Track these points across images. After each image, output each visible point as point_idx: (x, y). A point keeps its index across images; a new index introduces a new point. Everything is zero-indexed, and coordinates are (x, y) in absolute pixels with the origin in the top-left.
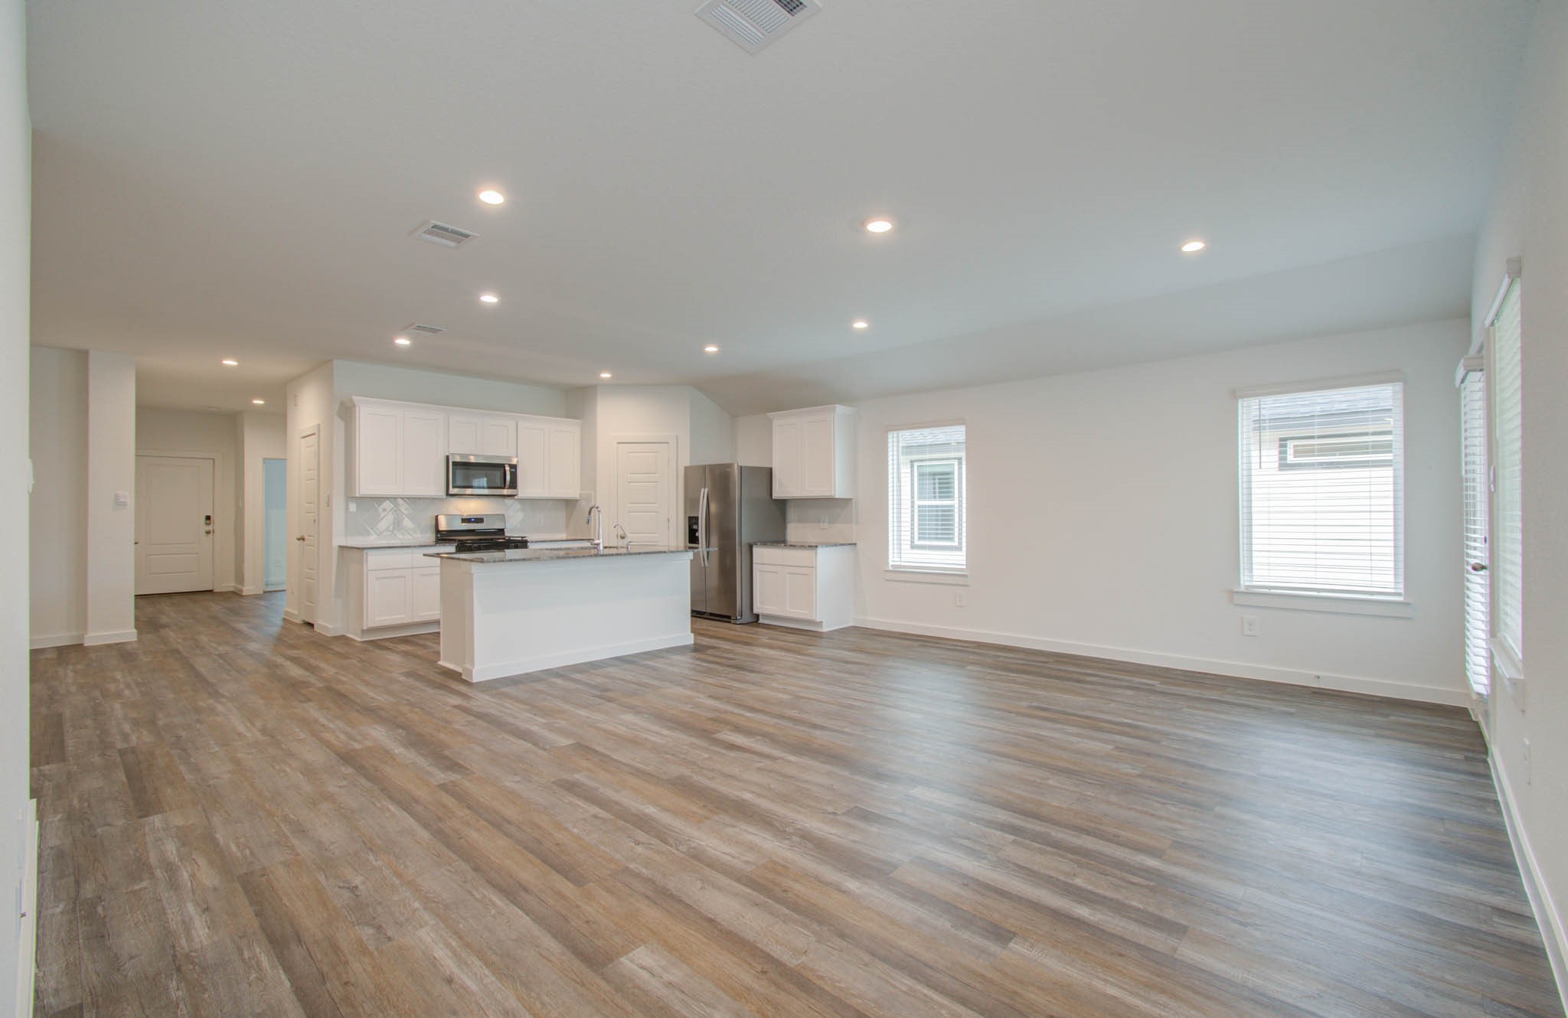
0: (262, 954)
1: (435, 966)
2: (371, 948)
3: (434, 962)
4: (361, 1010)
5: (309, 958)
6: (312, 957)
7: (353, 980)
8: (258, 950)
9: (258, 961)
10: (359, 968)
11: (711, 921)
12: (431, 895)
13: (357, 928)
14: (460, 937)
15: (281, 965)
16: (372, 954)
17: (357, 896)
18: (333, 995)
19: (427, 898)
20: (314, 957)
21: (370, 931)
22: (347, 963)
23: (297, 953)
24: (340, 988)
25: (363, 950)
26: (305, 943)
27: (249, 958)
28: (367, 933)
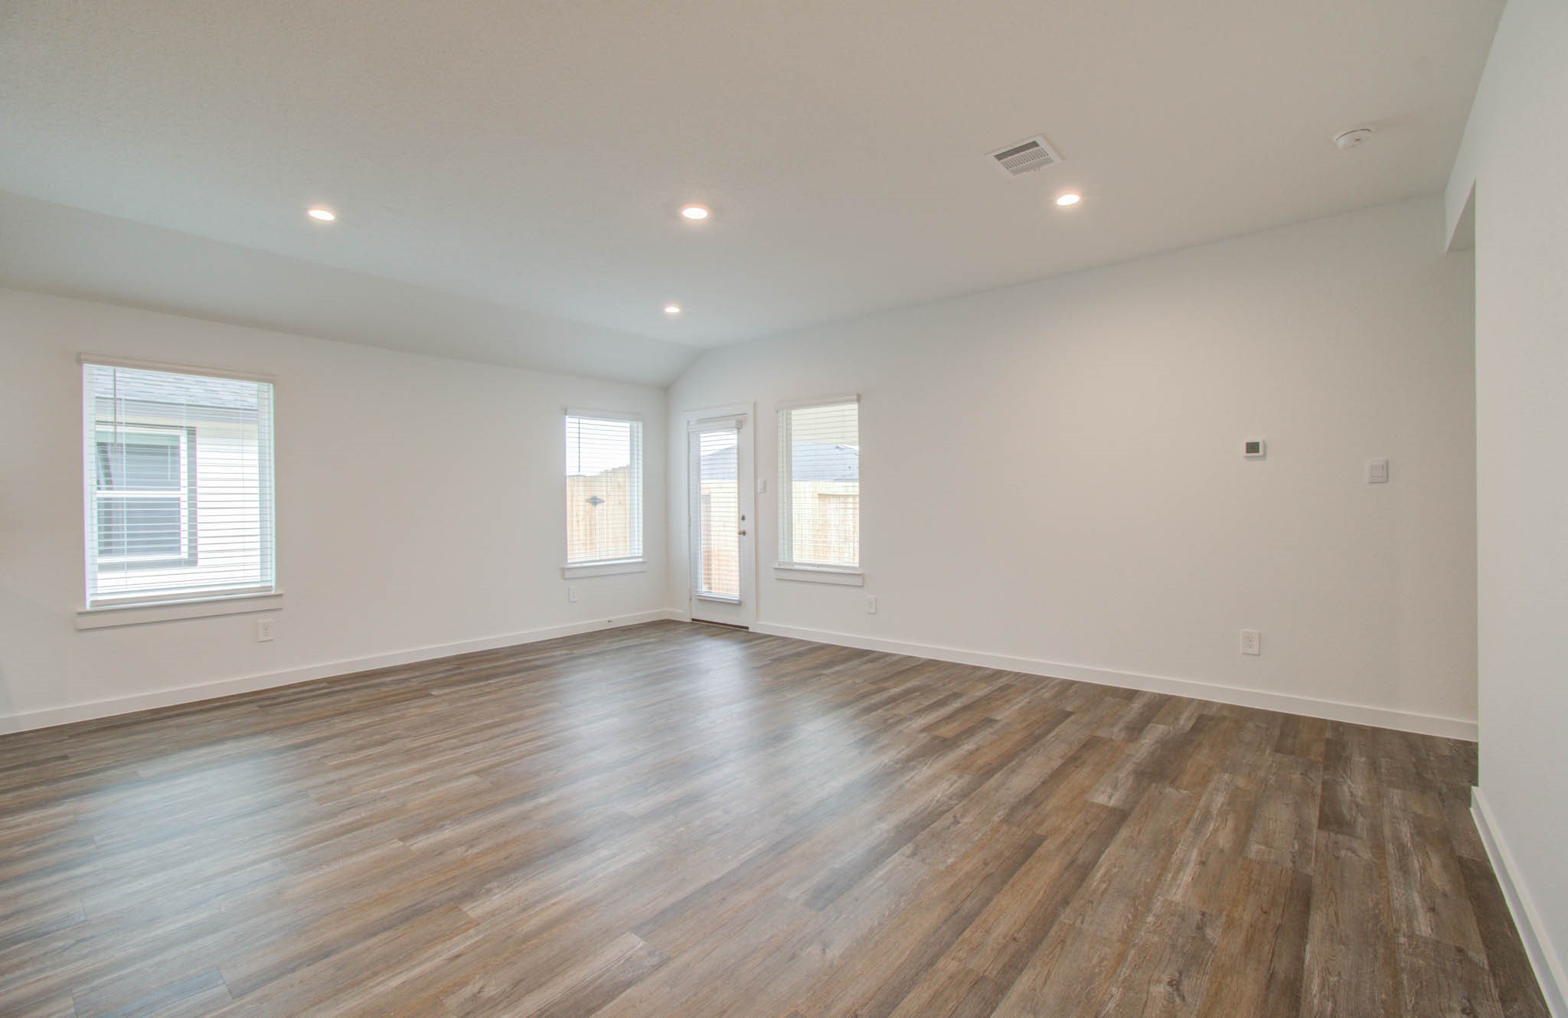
0: (1314, 992)
1: (1199, 876)
2: (1223, 919)
3: (1196, 879)
4: (1271, 892)
5: (1276, 953)
6: (1273, 953)
7: (1259, 911)
8: (1316, 1001)
9: (1321, 991)
10: (1246, 915)
11: (1044, 783)
12: (1130, 915)
13: (1215, 943)
14: (1160, 875)
15: (1303, 968)
16: (1228, 916)
17: (1180, 974)
18: (1281, 913)
19: (1135, 917)
20: (1271, 951)
21: (1209, 932)
22: (1251, 925)
23: (1282, 967)
24: (1272, 912)
25: (1230, 924)
26: (1269, 969)
27: (1328, 1000)
28: (1212, 934)
